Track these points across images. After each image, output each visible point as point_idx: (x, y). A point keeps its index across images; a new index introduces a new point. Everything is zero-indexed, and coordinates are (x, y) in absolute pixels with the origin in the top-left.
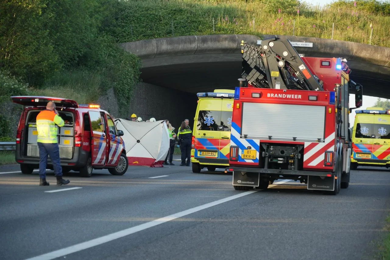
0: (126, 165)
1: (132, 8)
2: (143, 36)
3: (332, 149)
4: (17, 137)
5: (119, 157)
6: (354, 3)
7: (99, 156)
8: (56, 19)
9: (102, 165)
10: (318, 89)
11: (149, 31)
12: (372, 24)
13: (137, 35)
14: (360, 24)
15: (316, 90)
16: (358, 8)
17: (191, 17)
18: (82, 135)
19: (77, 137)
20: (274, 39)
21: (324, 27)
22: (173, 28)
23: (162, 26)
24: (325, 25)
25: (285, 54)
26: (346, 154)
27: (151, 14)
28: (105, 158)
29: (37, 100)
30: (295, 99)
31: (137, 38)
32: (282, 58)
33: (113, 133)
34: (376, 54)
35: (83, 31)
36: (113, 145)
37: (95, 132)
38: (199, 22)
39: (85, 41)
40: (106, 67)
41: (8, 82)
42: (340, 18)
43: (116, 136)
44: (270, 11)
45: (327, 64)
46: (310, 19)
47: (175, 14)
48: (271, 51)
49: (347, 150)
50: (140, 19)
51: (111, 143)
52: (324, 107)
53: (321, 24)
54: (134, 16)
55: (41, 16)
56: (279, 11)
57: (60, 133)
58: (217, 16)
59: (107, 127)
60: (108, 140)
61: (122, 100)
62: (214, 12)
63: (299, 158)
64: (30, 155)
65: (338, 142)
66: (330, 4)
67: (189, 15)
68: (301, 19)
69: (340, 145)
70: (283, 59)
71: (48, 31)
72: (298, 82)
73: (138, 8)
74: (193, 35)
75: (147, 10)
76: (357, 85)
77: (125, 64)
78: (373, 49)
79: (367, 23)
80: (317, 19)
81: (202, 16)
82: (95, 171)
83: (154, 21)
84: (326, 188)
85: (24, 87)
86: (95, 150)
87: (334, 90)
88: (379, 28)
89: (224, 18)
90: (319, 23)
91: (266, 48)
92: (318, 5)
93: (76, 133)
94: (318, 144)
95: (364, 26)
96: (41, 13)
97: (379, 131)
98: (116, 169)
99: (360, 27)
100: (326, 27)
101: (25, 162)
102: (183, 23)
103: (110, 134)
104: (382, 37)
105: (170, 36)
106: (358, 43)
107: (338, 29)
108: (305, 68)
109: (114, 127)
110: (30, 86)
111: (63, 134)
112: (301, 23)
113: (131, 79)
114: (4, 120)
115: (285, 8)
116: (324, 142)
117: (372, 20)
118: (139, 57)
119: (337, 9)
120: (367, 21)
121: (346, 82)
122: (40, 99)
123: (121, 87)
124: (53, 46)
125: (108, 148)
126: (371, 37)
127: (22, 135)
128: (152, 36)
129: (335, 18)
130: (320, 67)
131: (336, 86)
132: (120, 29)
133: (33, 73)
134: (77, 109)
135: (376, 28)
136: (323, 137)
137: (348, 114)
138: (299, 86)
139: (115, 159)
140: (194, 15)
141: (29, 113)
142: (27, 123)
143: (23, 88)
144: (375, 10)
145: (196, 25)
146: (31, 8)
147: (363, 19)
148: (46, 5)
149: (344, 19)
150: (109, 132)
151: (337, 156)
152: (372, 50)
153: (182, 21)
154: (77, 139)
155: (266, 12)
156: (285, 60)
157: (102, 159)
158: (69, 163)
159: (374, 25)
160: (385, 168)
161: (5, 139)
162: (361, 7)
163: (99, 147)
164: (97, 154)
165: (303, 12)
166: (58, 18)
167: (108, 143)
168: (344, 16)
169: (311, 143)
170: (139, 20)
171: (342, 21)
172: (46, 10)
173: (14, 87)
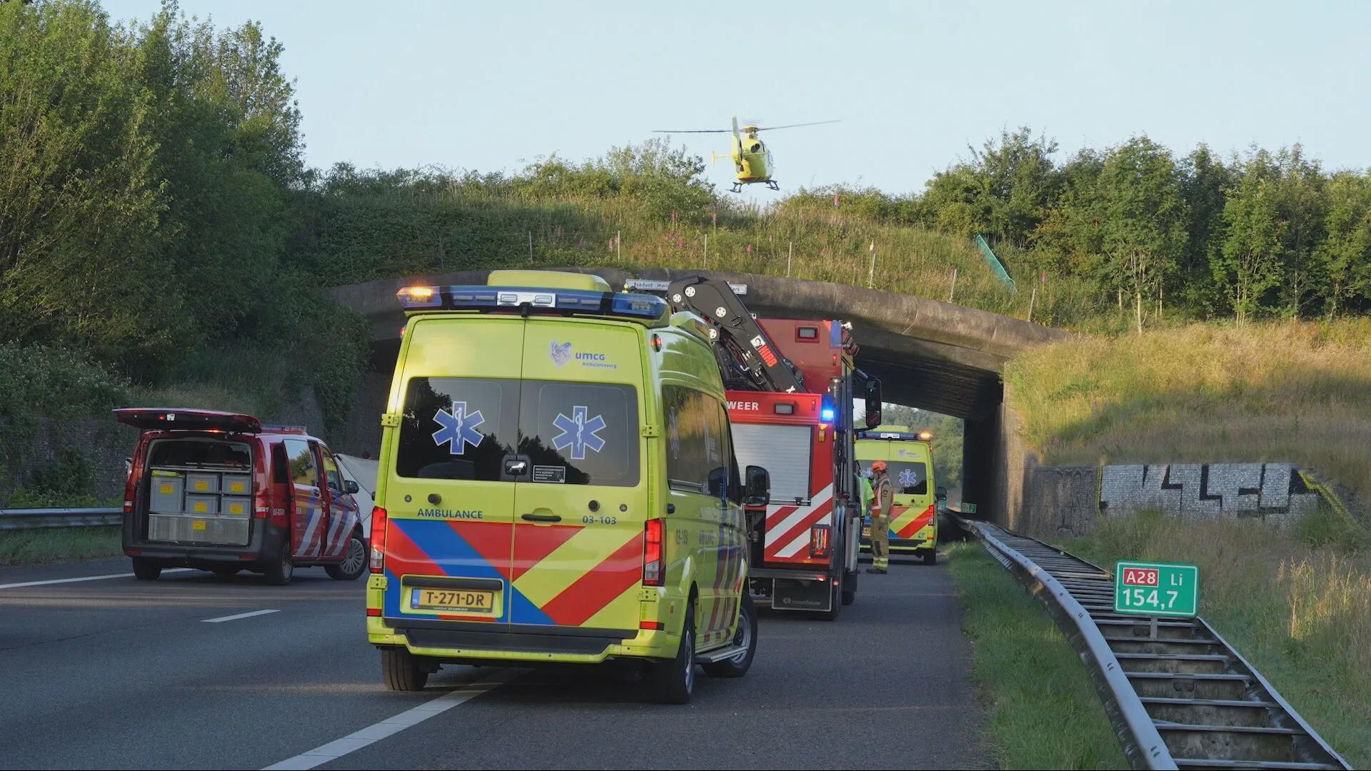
0: (363, 557)
1: (353, 211)
2: (377, 271)
3: (827, 520)
4: (126, 500)
5: (348, 541)
6: (833, 199)
7: (307, 539)
8: (189, 235)
9: (313, 559)
10: (792, 389)
11: (390, 261)
12: (875, 244)
13: (365, 270)
14: (847, 243)
15: (789, 391)
16: (843, 208)
17: (482, 229)
18: (271, 492)
19: (259, 496)
20: (696, 280)
21: (770, 252)
22: (442, 255)
23: (417, 250)
24: (772, 246)
25: (721, 312)
26: (851, 529)
27: (393, 225)
28: (319, 542)
29: (170, 417)
30: (744, 411)
31: (364, 277)
32: (713, 322)
33: (335, 488)
34: (883, 310)
35: (250, 262)
36: (335, 514)
37: (296, 486)
38: (498, 240)
39: (253, 284)
40: (298, 340)
41: (87, 376)
42: (803, 231)
43: (343, 493)
44: (652, 217)
45: (811, 334)
46: (741, 234)
47: (445, 222)
48: (689, 305)
49: (852, 523)
50: (370, 234)
51: (332, 509)
52: (809, 428)
53: (764, 244)
54: (358, 229)
55: (156, 230)
56: (673, 215)
57: (220, 488)
58: (538, 227)
59: (322, 475)
60: (324, 503)
61: (331, 412)
62: (531, 219)
63: (755, 540)
64: (155, 538)
65: (838, 504)
66: (782, 201)
67: (476, 225)
68: (720, 234)
69: (841, 510)
70: (716, 324)
71: (173, 261)
72: (749, 375)
73: (364, 210)
74: (486, 268)
75: (384, 216)
76: (870, 379)
77: (338, 333)
78: (877, 299)
79: (863, 241)
80: (754, 233)
81: (505, 227)
82: (298, 572)
83: (400, 239)
84: (813, 605)
85: (122, 385)
86: (299, 525)
87: (829, 390)
88: (888, 254)
89: (553, 230)
90: (760, 242)
91: (679, 301)
92: (753, 203)
93: (257, 489)
94: (796, 509)
95: (857, 247)
96: (157, 222)
97: (900, 478)
98: (342, 567)
99: (847, 252)
100: (775, 252)
101: (144, 554)
102: (464, 242)
103: (330, 490)
104: (896, 273)
105: (436, 271)
106: (844, 286)
107: (802, 253)
108: (763, 343)
109: (338, 474)
110: (134, 383)
111: (227, 492)
112: (720, 242)
113: (351, 366)
114: (79, 459)
115: (686, 210)
116: (809, 504)
117: (875, 237)
118: (369, 317)
119: (797, 211)
120: (861, 238)
121: (849, 372)
122: (177, 414)
123: (330, 383)
124: (184, 294)
125: (327, 521)
126: (871, 272)
127: (137, 495)
128: (396, 271)
129: (793, 232)
130: (796, 341)
131: (833, 383)
132: (325, 255)
133: (141, 355)
134: (258, 436)
135: (881, 253)
136: (807, 494)
137: (853, 443)
138: (750, 383)
139: (341, 544)
140: (487, 225)
141: (153, 444)
142: (149, 468)
143: (120, 388)
144: (880, 213)
145: (493, 247)
146: (135, 211)
147: (853, 234)
148: (169, 204)
149: (813, 233)
150: (327, 486)
151: (837, 536)
152: (874, 301)
153: (461, 238)
154: (259, 502)
155: (643, 218)
156: (720, 326)
157: (313, 545)
158: (241, 555)
159: (879, 247)
160: (913, 558)
161: (81, 500)
162: (850, 208)
163: (307, 518)
164: (303, 534)
165: (724, 218)
166: (193, 234)
167: (326, 510)
168: (815, 226)
169: (780, 507)
170: (367, 236)
171: (810, 239)
172: (167, 216)
173: (101, 386)
